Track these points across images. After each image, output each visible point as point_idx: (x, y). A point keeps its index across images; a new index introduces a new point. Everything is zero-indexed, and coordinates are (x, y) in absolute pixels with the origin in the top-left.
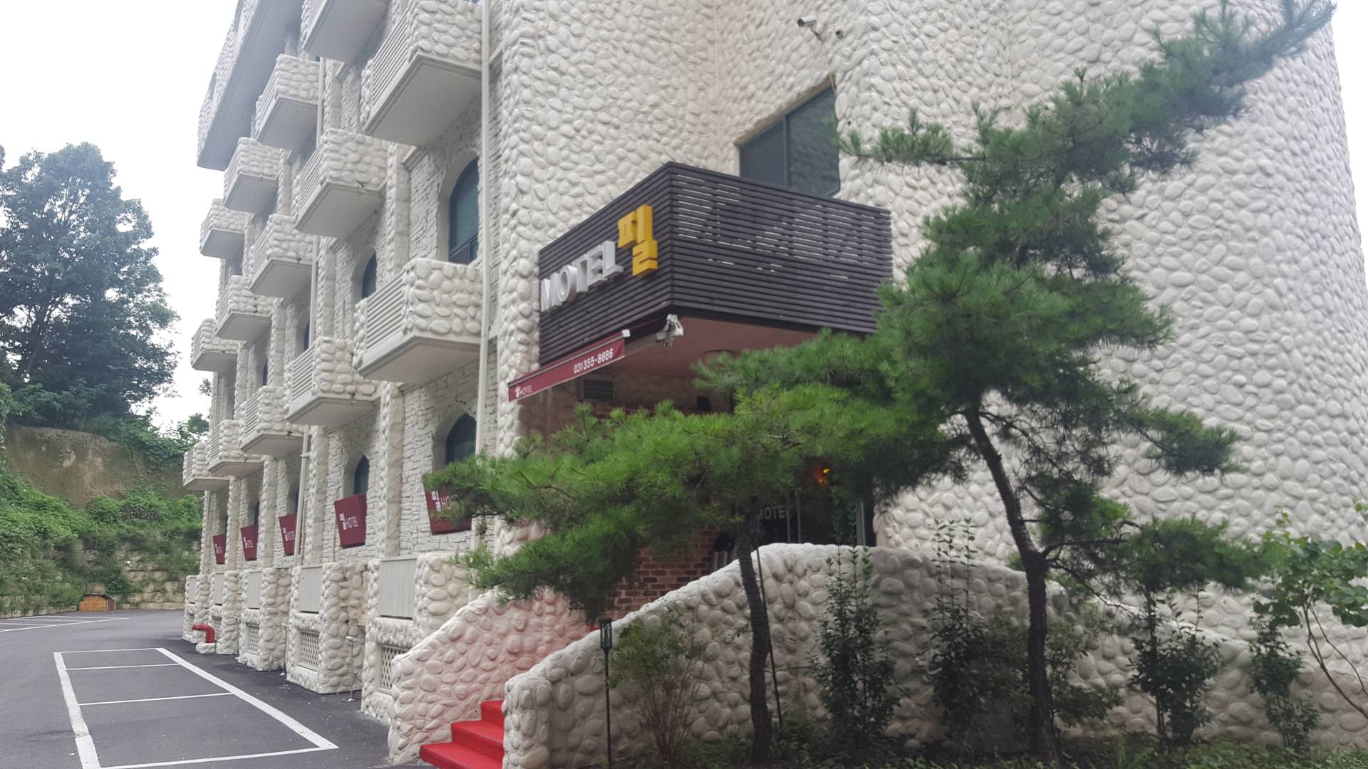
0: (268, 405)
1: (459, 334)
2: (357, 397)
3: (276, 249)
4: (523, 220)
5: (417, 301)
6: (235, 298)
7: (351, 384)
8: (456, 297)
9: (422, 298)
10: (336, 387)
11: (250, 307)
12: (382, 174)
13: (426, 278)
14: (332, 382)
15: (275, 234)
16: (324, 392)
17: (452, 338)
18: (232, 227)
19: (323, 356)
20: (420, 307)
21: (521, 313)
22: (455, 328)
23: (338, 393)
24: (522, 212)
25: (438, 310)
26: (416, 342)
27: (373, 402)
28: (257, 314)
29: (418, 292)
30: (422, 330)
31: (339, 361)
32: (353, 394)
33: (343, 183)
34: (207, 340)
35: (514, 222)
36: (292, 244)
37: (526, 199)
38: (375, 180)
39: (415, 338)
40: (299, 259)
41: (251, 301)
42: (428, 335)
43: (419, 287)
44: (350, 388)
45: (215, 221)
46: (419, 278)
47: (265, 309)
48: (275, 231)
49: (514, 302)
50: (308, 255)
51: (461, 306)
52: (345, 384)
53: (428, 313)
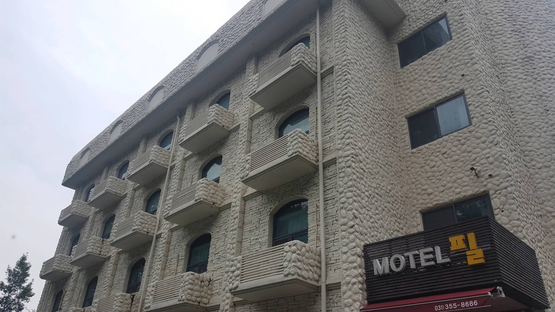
0: (122, 302)
1: (311, 280)
2: (201, 304)
3: (140, 227)
4: (358, 230)
5: (297, 260)
6: (92, 247)
7: (199, 297)
8: (311, 261)
9: (300, 260)
10: (193, 298)
11: (98, 252)
12: (222, 200)
13: (300, 250)
14: (192, 295)
15: (140, 220)
16: (188, 300)
17: (308, 281)
18: (82, 214)
19: (190, 281)
20: (299, 264)
21: (360, 274)
22: (310, 277)
23: (193, 301)
24: (356, 226)
25: (304, 266)
26: (295, 281)
27: (206, 308)
28: (100, 256)
29: (298, 256)
30: (299, 275)
31: (196, 285)
32: (199, 303)
33: (207, 202)
34: (58, 265)
35: (352, 230)
36: (146, 225)
37: (357, 221)
38: (219, 202)
39: (296, 279)
40: (148, 233)
41: (99, 249)
42: (301, 278)
43: (298, 254)
44: (199, 299)
45: (75, 210)
46: (298, 250)
47: (104, 254)
48: (141, 218)
49: (355, 268)
50: (152, 231)
51: (312, 266)
52: (197, 297)
53: (301, 267)
